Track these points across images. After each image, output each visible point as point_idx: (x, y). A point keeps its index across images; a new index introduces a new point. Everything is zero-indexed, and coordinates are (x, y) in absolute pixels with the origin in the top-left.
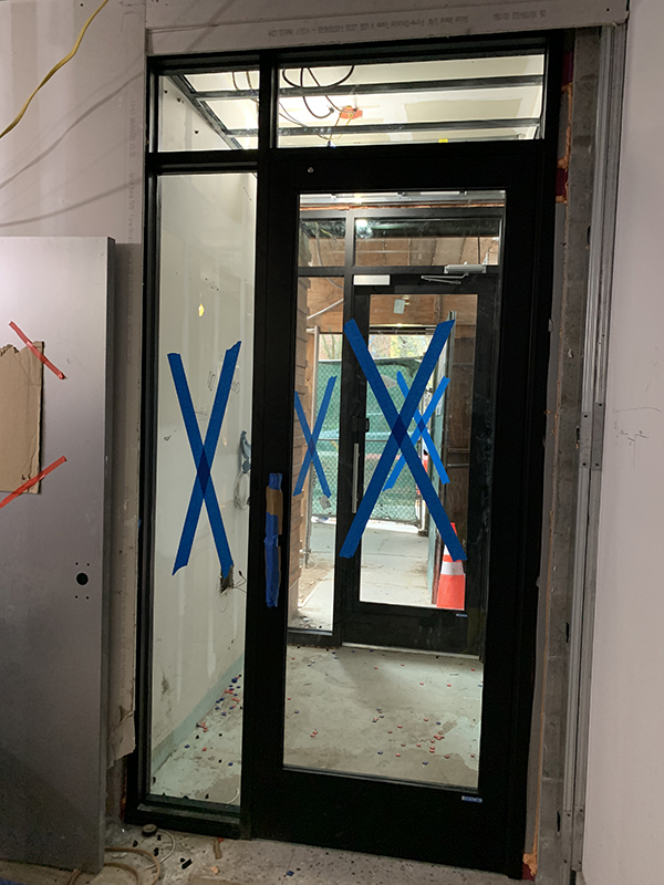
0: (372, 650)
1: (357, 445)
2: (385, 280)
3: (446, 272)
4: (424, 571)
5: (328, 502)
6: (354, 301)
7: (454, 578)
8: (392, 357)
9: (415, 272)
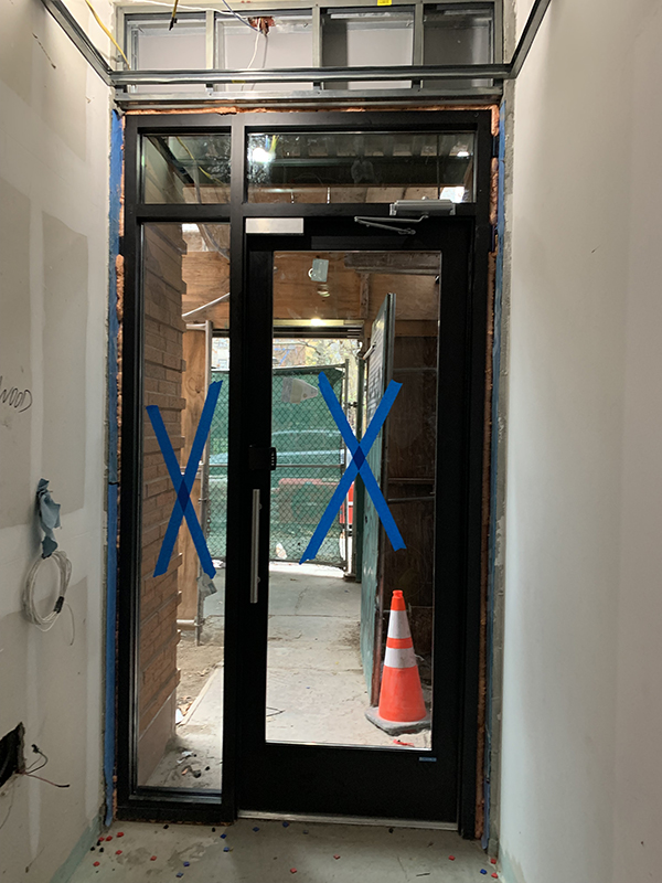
0: (286, 823)
1: (257, 492)
2: (295, 226)
3: (392, 212)
4: (354, 642)
5: (211, 585)
6: (246, 260)
7: (403, 672)
8: (307, 365)
9: (344, 213)
